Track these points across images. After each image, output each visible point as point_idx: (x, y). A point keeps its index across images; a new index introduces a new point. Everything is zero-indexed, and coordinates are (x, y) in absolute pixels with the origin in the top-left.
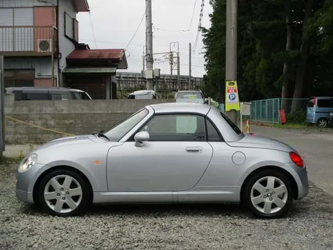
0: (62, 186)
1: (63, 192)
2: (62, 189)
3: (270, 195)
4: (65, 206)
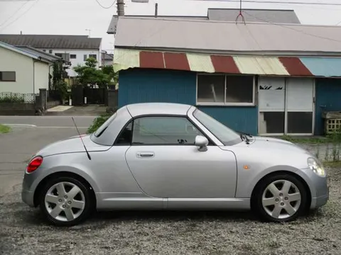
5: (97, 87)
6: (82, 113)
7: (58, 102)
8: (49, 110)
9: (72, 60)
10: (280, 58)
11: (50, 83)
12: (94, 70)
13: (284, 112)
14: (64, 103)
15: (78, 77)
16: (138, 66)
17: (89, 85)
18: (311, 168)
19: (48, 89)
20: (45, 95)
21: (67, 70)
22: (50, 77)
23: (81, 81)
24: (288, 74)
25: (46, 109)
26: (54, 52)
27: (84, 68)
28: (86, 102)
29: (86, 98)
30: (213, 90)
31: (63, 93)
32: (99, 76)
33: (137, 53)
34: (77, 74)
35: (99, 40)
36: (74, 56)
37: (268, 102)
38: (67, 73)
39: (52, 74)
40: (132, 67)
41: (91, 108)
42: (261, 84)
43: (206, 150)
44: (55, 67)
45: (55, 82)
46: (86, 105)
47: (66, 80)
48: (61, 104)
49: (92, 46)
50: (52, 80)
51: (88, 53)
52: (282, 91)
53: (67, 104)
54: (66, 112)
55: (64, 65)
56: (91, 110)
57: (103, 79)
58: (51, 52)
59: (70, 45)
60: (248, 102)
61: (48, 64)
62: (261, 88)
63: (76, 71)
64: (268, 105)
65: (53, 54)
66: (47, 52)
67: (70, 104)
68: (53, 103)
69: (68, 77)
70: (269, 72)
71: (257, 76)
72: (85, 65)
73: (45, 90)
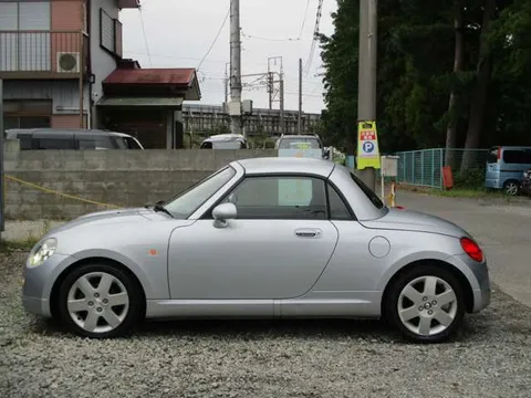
0: (96, 290)
1: (98, 300)
2: (97, 295)
3: (429, 306)
4: (102, 322)
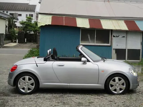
5: (33, 33)
6: (23, 48)
7: (10, 41)
8: (5, 45)
9: (19, 17)
10: (124, 21)
11: (6, 30)
12: (31, 23)
13: (126, 49)
14: (13, 41)
15: (22, 27)
16: (50, 24)
17: (28, 32)
18: (131, 72)
19: (5, 34)
20: (3, 37)
21: (16, 23)
22: (6, 27)
23: (24, 30)
24: (128, 29)
25: (3, 45)
26: (9, 12)
27: (25, 22)
28: (26, 41)
29: (26, 39)
30: (89, 37)
31: (13, 36)
32: (33, 27)
33: (51, 17)
34: (21, 26)
35: (35, 6)
36: (20, 15)
37: (117, 43)
38: (16, 25)
39: (7, 25)
40: (47, 24)
41: (28, 45)
42: (114, 34)
43: (86, 64)
44: (9, 22)
45: (9, 30)
46: (26, 43)
47: (15, 29)
48: (12, 42)
49: (30, 9)
50: (7, 28)
51: (28, 13)
52: (125, 38)
53: (15, 42)
54: (15, 47)
55: (14, 20)
56: (28, 46)
57: (36, 29)
58: (7, 12)
59: (18, 9)
60: (107, 44)
61: (5, 19)
62: (114, 36)
63: (21, 24)
64: (117, 45)
65: (8, 14)
66: (5, 12)
67: (17, 42)
68: (8, 41)
69: (16, 27)
70: (118, 28)
71: (112, 30)
72: (26, 21)
73: (3, 34)
